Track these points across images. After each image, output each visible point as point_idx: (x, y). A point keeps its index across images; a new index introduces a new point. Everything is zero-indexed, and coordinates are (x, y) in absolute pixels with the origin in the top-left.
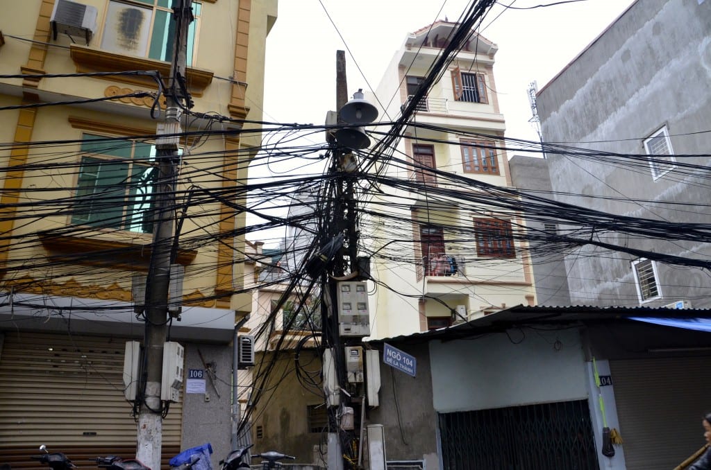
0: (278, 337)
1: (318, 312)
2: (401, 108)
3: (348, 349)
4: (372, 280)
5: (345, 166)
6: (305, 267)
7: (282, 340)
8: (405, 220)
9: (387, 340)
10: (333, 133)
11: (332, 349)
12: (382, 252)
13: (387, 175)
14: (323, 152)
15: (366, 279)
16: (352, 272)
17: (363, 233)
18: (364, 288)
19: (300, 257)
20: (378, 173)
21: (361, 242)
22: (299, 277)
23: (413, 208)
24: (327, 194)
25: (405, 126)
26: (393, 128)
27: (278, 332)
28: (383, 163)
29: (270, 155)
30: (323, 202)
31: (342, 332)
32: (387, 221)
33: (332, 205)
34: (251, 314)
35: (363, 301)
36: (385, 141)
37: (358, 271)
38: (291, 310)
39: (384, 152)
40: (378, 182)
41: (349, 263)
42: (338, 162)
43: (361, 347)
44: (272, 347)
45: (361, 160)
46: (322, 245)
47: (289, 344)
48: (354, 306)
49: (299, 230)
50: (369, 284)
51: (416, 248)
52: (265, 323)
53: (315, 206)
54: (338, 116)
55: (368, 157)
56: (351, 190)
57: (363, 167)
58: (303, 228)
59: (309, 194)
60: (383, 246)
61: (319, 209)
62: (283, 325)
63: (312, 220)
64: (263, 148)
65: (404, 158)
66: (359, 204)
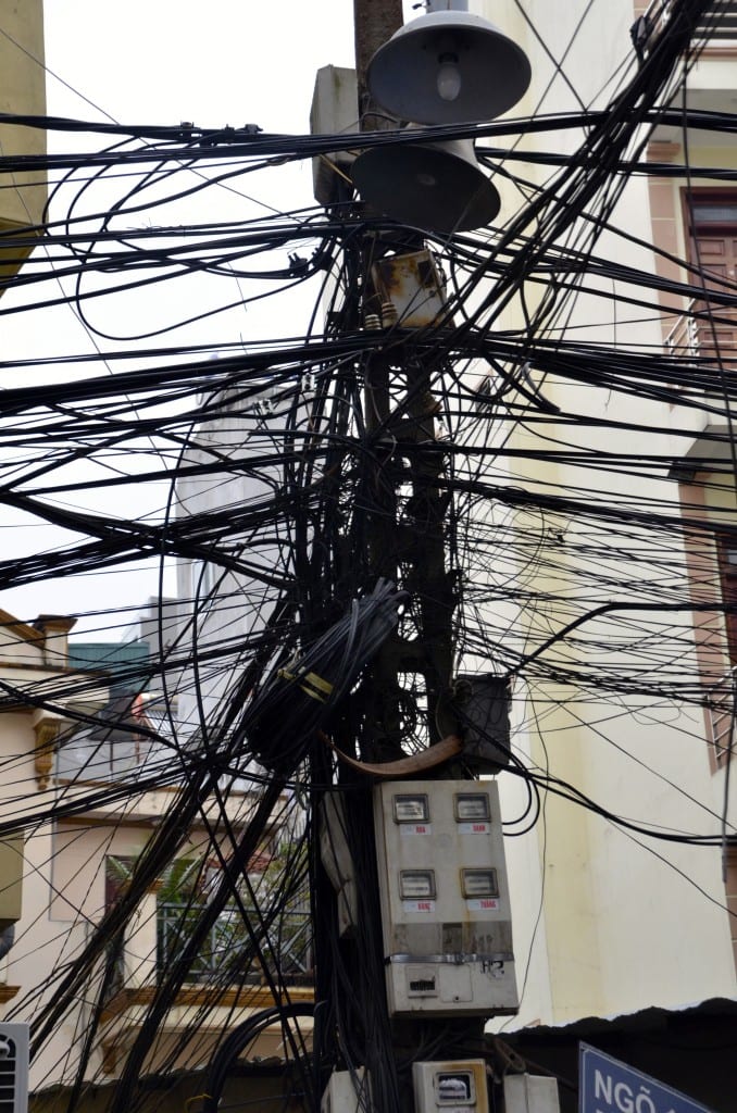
0: (137, 1014)
1: (301, 908)
2: (634, 31)
3: (427, 1072)
4: (520, 770)
5: (398, 303)
6: (243, 725)
7: (151, 1028)
8: (649, 520)
9: (592, 1031)
10: (343, 166)
11: (360, 1072)
12: (558, 654)
13: (570, 336)
14: (307, 248)
15: (495, 768)
16: (434, 739)
17: (478, 578)
18: (484, 808)
19: (219, 686)
20: (531, 329)
21: (469, 614)
22: (218, 765)
23: (684, 470)
24: (324, 424)
25: (645, 128)
26: (591, 140)
27: (134, 996)
28: (555, 285)
29: (85, 264)
30: (310, 454)
31: (401, 998)
32: (575, 527)
33: (348, 467)
34: (19, 928)
35: (480, 862)
36: (559, 194)
37: (461, 734)
38: (193, 894)
39: (560, 242)
40: (534, 366)
41: (422, 703)
42: (368, 287)
43: (481, 1062)
44: (108, 1064)
45: (463, 276)
46: (310, 632)
47: (177, 1052)
48: (448, 883)
49: (216, 572)
50: (509, 790)
51: (703, 636)
52: (76, 965)
53: (276, 472)
54: (361, 89)
55: (490, 265)
56: (422, 405)
57: (471, 306)
58: (231, 564)
59: (253, 424)
60: (558, 629)
61: (296, 486)
62: (159, 965)
63: (267, 531)
64: (53, 231)
65: (645, 262)
66: (460, 459)
